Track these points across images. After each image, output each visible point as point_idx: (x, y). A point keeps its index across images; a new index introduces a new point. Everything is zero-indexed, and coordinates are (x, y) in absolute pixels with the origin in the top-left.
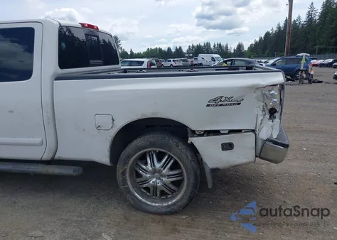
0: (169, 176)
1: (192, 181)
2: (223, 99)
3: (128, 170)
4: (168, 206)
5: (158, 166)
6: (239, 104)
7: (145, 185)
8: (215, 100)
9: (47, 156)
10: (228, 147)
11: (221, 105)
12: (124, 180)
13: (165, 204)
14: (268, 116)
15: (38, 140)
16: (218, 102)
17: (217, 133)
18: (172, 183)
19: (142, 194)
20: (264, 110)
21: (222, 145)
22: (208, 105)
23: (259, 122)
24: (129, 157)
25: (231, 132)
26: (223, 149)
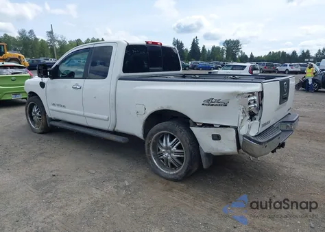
0: (176, 153)
1: (188, 158)
2: (213, 101)
3: (151, 144)
4: (173, 174)
5: (169, 144)
6: (226, 105)
7: (161, 157)
8: (208, 101)
9: (111, 129)
10: (216, 137)
11: (213, 105)
12: (149, 150)
13: (172, 173)
14: (248, 117)
15: (106, 117)
16: (210, 102)
17: (211, 126)
18: (178, 158)
19: (159, 163)
20: (243, 112)
21: (213, 135)
22: (203, 104)
23: (240, 121)
24: (152, 135)
25: (222, 126)
26: (213, 139)
